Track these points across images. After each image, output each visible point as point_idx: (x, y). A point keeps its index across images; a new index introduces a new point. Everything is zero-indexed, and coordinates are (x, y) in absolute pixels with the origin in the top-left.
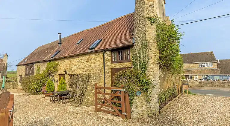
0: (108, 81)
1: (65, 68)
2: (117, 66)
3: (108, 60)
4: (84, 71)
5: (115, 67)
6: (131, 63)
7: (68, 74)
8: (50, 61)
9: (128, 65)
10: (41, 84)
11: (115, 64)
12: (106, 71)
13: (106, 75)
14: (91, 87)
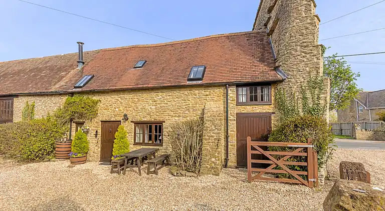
0: (233, 132)
1: (121, 109)
2: (249, 109)
3: (232, 101)
4: (177, 115)
5: (243, 112)
6: (272, 106)
7: (130, 119)
8: (72, 94)
9: (268, 109)
10: (52, 140)
11: (243, 106)
12: (231, 117)
13: (230, 123)
14: (212, 143)
